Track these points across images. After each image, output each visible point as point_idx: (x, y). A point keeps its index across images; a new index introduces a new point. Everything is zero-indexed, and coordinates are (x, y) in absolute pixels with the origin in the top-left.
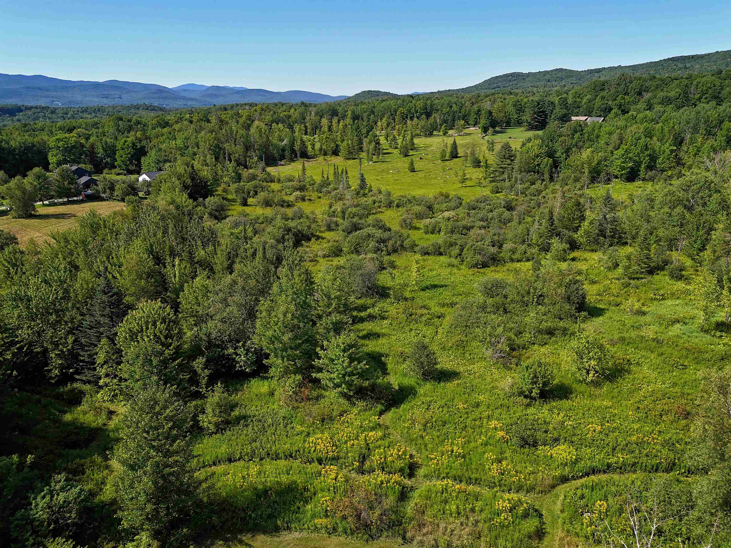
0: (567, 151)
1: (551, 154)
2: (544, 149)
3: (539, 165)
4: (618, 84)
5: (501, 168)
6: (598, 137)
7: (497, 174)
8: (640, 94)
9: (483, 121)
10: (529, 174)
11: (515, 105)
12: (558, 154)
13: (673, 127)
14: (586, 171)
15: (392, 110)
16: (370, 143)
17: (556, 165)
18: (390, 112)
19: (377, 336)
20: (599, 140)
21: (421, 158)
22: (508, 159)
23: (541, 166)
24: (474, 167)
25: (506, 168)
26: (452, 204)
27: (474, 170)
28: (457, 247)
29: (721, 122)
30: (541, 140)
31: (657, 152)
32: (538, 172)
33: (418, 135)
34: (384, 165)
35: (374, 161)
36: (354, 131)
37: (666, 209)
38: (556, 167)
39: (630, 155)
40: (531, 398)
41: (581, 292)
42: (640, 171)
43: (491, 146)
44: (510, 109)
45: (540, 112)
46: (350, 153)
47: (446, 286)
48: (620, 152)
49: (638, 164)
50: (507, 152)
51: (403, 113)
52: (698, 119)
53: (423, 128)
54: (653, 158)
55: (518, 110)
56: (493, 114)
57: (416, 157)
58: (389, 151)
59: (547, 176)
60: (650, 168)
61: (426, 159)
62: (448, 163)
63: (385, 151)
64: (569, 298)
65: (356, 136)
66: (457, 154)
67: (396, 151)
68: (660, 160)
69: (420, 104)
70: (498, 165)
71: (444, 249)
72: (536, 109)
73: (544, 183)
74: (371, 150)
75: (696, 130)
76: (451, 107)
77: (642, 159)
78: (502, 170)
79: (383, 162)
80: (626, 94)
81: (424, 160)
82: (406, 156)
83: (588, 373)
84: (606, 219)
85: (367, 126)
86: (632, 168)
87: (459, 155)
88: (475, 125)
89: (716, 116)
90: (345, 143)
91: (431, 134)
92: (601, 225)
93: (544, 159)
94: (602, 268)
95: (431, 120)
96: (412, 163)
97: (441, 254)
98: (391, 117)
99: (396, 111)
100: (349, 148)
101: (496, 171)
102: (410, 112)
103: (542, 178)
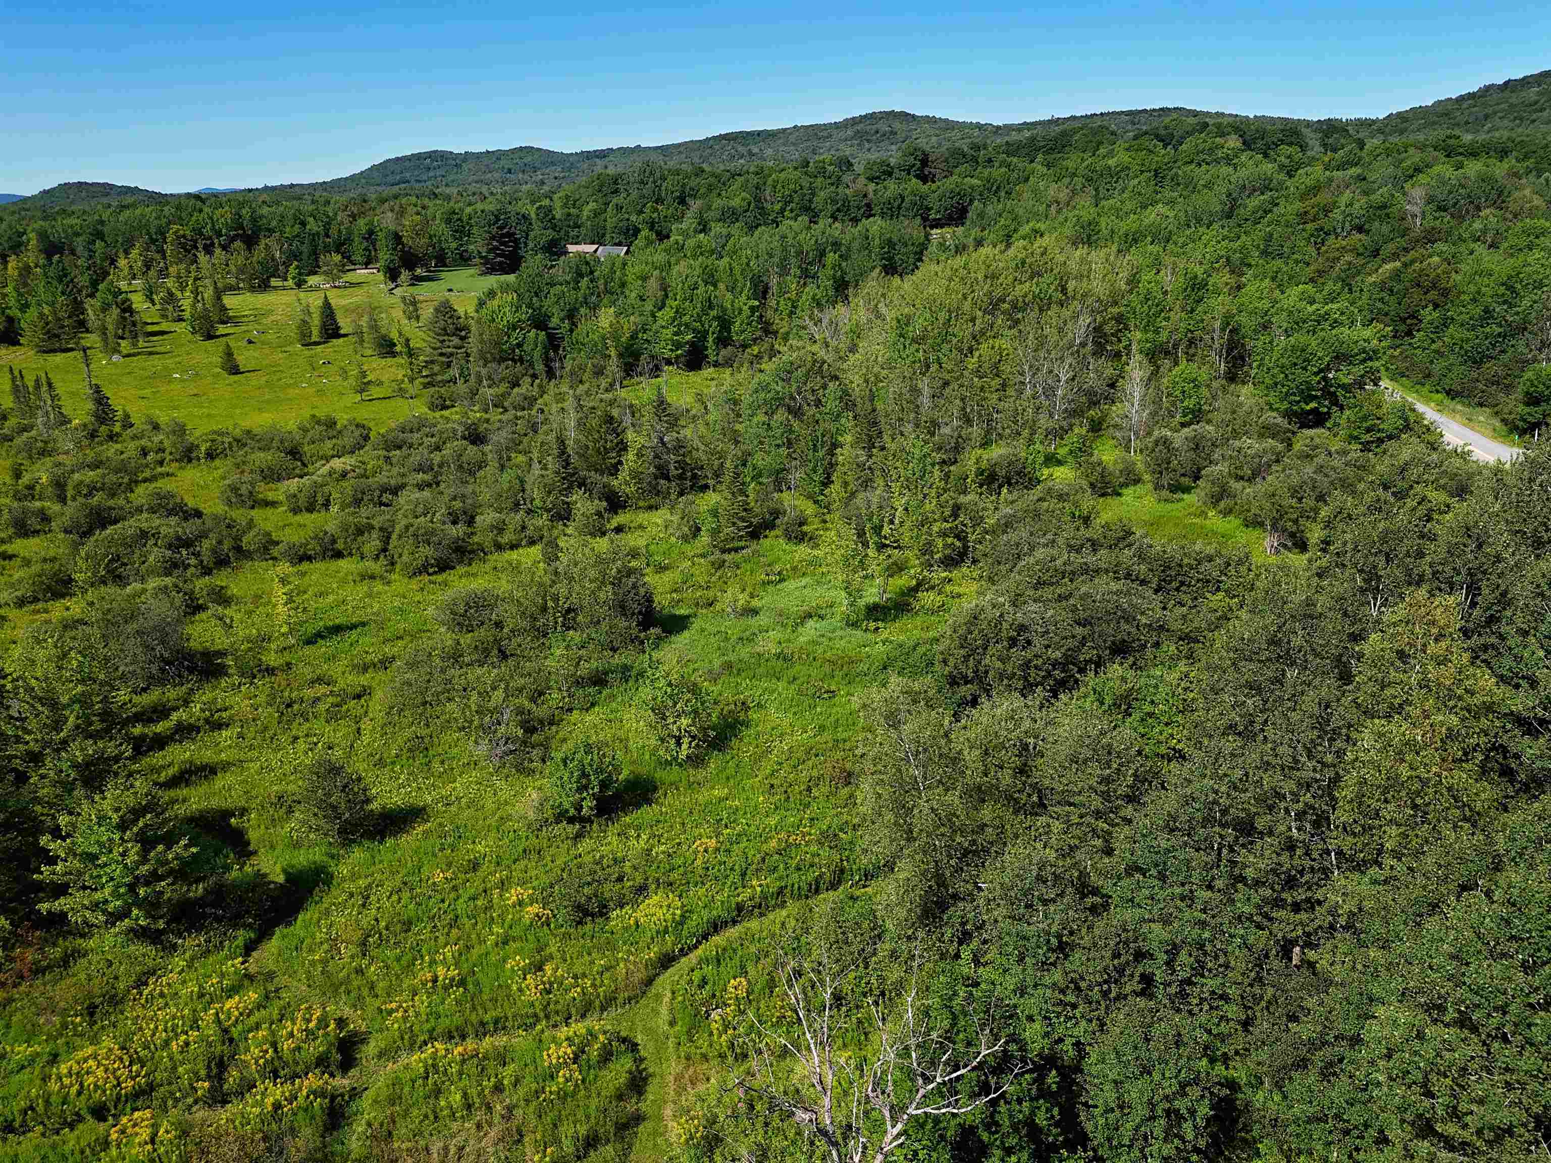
0: (571, 315)
1: (540, 322)
2: (525, 314)
3: (519, 345)
4: (642, 182)
5: (441, 354)
6: (623, 285)
7: (436, 368)
8: (682, 201)
9: (384, 256)
10: (503, 366)
11: (448, 221)
12: (554, 321)
13: (748, 265)
14: (613, 353)
15: (153, 230)
16: (105, 308)
17: (553, 342)
18: (148, 233)
19: (209, 771)
20: (627, 292)
21: (250, 342)
22: (454, 335)
23: (525, 348)
24: (383, 355)
25: (452, 354)
26: (348, 440)
27: (383, 362)
28: (375, 534)
29: (822, 254)
30: (515, 295)
31: (729, 312)
32: (521, 360)
33: (233, 289)
34: (156, 362)
35: (125, 352)
36: (55, 283)
37: (761, 417)
38: (556, 348)
39: (686, 319)
40: (583, 820)
41: (642, 591)
42: (706, 348)
43: (411, 308)
44: (440, 228)
45: (503, 236)
46: (52, 336)
47: (363, 624)
48: (666, 314)
49: (702, 335)
50: (450, 321)
51: (184, 236)
52: (784, 249)
53: (241, 271)
54: (725, 324)
55: (456, 231)
56: (404, 240)
57: (237, 340)
58: (164, 326)
59: (540, 367)
60: (724, 341)
61: (263, 343)
62: (319, 348)
63: (150, 329)
64: (623, 607)
65: (63, 293)
66: (338, 328)
67: (180, 327)
68: (736, 327)
69: (223, 216)
70: (434, 349)
71: (345, 543)
72: (494, 230)
73: (537, 381)
74: (110, 327)
75: (784, 270)
76: (303, 224)
77: (707, 326)
78: (444, 359)
79: (151, 353)
80: (659, 200)
81: (259, 345)
82: (210, 337)
83: (679, 744)
84: (664, 444)
85: (89, 268)
86: (692, 344)
87: (342, 332)
88: (366, 265)
89: (813, 242)
90: (32, 314)
91: (264, 286)
92: (657, 456)
93: (529, 332)
94: (673, 539)
95: (259, 253)
96: (229, 354)
97: (338, 555)
98: (153, 248)
99: (162, 233)
100: (47, 324)
101: (432, 362)
102: (201, 234)
103: (531, 372)
